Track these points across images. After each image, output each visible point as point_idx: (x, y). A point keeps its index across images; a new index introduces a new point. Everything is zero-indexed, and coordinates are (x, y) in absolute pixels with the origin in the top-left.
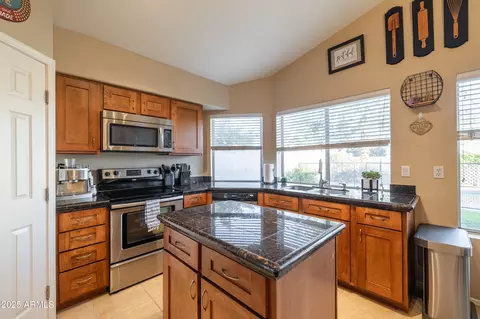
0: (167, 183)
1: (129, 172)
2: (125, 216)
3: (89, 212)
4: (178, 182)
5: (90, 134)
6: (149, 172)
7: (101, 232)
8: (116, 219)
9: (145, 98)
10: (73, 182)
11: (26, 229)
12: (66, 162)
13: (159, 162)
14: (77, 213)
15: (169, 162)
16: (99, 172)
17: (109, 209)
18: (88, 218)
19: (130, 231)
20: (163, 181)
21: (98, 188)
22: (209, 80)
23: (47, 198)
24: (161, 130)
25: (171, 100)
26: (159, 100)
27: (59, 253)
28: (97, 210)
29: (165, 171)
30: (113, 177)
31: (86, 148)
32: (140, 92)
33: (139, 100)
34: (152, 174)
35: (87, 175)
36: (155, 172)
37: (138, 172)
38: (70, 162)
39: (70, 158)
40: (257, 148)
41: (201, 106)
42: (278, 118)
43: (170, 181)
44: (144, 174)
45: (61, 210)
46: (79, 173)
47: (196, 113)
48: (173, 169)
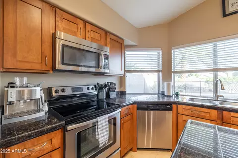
0: (100, 97)
1: (74, 89)
2: (79, 135)
5: (42, 53)
6: (88, 88)
9: (89, 27)
10: (25, 101)
12: (17, 81)
13: (95, 81)
15: (102, 81)
17: (65, 130)
21: (49, 105)
24: (102, 54)
25: (106, 32)
26: (98, 31)
29: (100, 88)
30: (61, 93)
32: (85, 22)
33: (85, 28)
34: (90, 90)
35: (39, 93)
36: (92, 89)
37: (80, 89)
38: (21, 81)
39: (22, 77)
41: (123, 40)
43: (102, 95)
44: (85, 91)
46: (31, 92)
47: (121, 45)
48: (105, 86)
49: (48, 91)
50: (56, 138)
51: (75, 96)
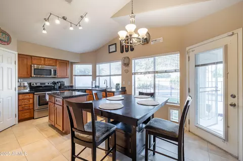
0: (56, 87)
1: (41, 84)
2: (39, 96)
3: (28, 95)
4: (60, 87)
7: (31, 101)
8: (36, 97)
9: (46, 60)
10: (22, 86)
11: (10, 98)
13: (52, 80)
14: (24, 95)
15: (56, 80)
16: (30, 83)
17: (34, 94)
18: (27, 96)
19: (41, 101)
20: (54, 87)
21: (30, 89)
22: (71, 52)
23: (15, 90)
24: (52, 70)
25: (56, 60)
26: (52, 60)
27: (18, 106)
28: (30, 94)
29: (54, 83)
30: (35, 85)
31: (26, 76)
33: (44, 60)
34: (50, 84)
35: (26, 84)
37: (44, 84)
40: (90, 75)
41: (68, 61)
42: (97, 66)
43: (57, 87)
44: (47, 84)
45: (19, 94)
46: (24, 84)
47: (66, 64)
48: (58, 83)
49: (30, 84)
50: (31, 96)
51: (41, 86)
